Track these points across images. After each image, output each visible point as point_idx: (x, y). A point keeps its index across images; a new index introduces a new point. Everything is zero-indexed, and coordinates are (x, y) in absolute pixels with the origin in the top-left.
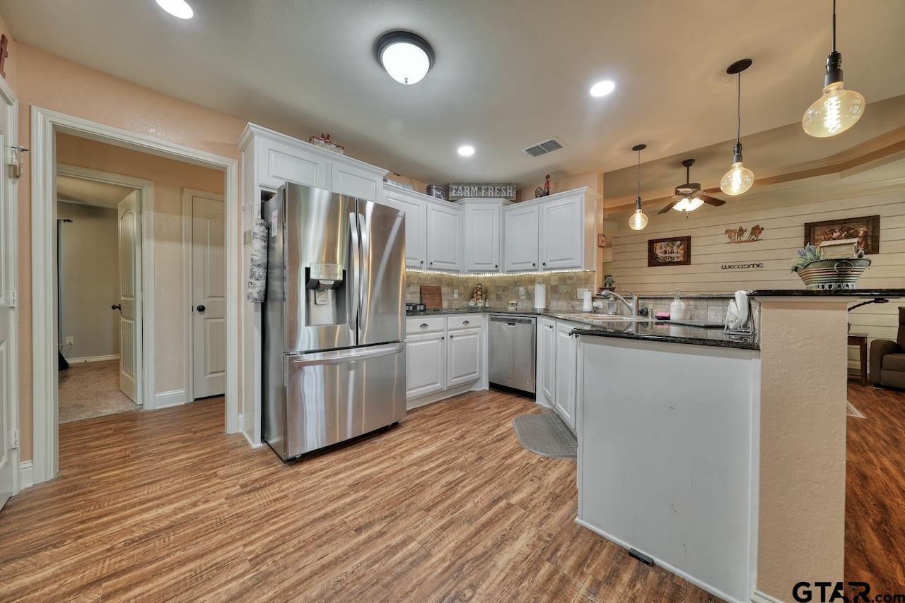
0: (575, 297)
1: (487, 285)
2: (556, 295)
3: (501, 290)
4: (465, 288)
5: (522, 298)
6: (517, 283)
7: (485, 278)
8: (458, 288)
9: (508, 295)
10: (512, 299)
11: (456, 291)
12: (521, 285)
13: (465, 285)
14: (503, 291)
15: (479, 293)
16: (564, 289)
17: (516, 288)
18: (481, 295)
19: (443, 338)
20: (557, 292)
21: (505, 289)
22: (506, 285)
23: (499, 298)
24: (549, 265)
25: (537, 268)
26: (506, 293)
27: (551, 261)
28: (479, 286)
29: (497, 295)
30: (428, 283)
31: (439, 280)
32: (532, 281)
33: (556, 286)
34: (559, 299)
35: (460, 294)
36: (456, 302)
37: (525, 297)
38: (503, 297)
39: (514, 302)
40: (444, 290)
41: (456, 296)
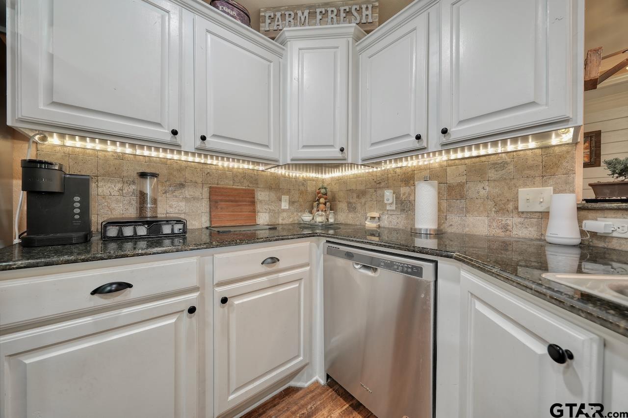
0: (510, 206)
1: (336, 188)
2: (461, 203)
3: (355, 195)
4: (301, 193)
5: (388, 208)
6: (380, 183)
7: (332, 179)
8: (288, 192)
9: (365, 204)
10: (371, 209)
11: (285, 198)
12: (388, 187)
13: (302, 188)
14: (358, 197)
15: (322, 200)
16: (480, 190)
17: (379, 192)
18: (325, 204)
19: (192, 310)
20: (462, 197)
21: (362, 194)
22: (362, 187)
23: (351, 208)
24: (457, 132)
25: (425, 145)
26: (363, 200)
27: (461, 122)
28: (323, 191)
29: (349, 203)
30: (228, 184)
31: (253, 179)
32: (409, 179)
33: (461, 185)
34: (467, 212)
35: (292, 203)
36: (285, 214)
37: (394, 207)
38: (359, 206)
39: (376, 215)
40: (261, 195)
41: (285, 205)
